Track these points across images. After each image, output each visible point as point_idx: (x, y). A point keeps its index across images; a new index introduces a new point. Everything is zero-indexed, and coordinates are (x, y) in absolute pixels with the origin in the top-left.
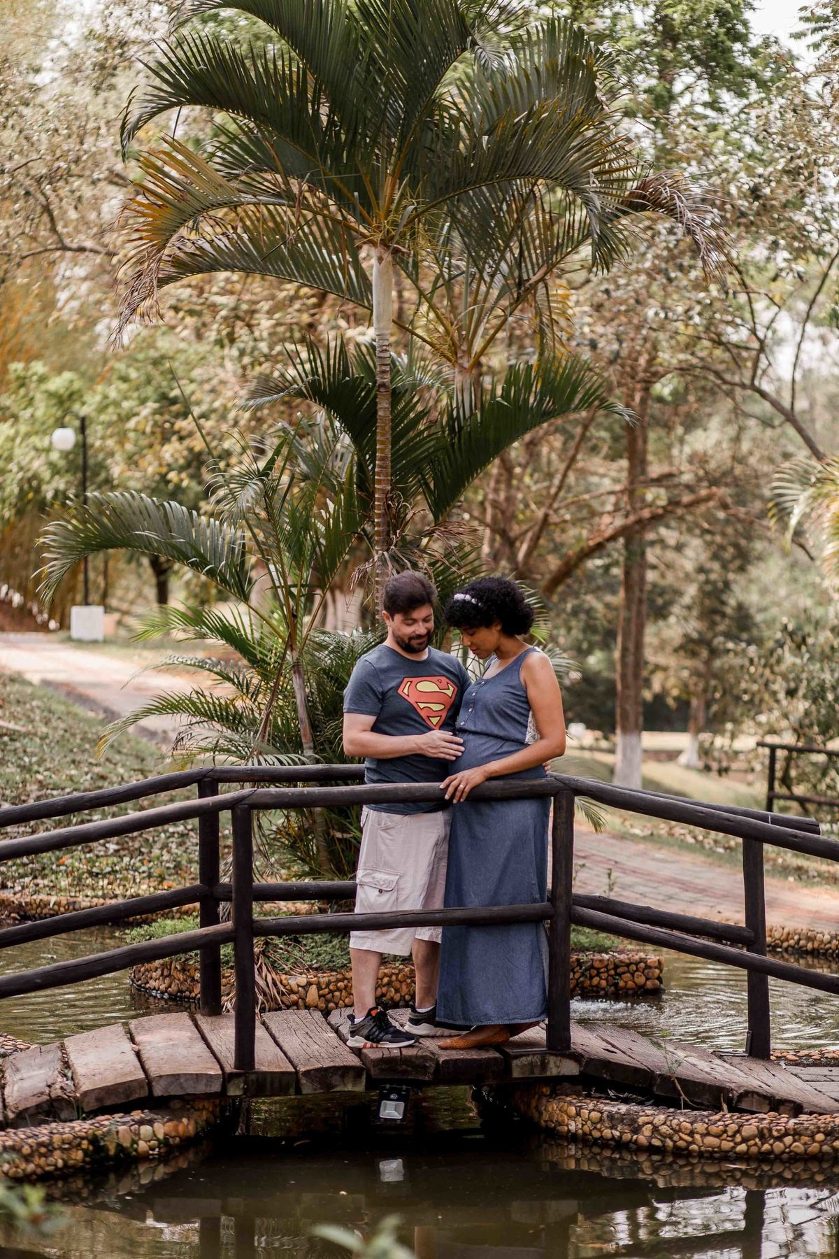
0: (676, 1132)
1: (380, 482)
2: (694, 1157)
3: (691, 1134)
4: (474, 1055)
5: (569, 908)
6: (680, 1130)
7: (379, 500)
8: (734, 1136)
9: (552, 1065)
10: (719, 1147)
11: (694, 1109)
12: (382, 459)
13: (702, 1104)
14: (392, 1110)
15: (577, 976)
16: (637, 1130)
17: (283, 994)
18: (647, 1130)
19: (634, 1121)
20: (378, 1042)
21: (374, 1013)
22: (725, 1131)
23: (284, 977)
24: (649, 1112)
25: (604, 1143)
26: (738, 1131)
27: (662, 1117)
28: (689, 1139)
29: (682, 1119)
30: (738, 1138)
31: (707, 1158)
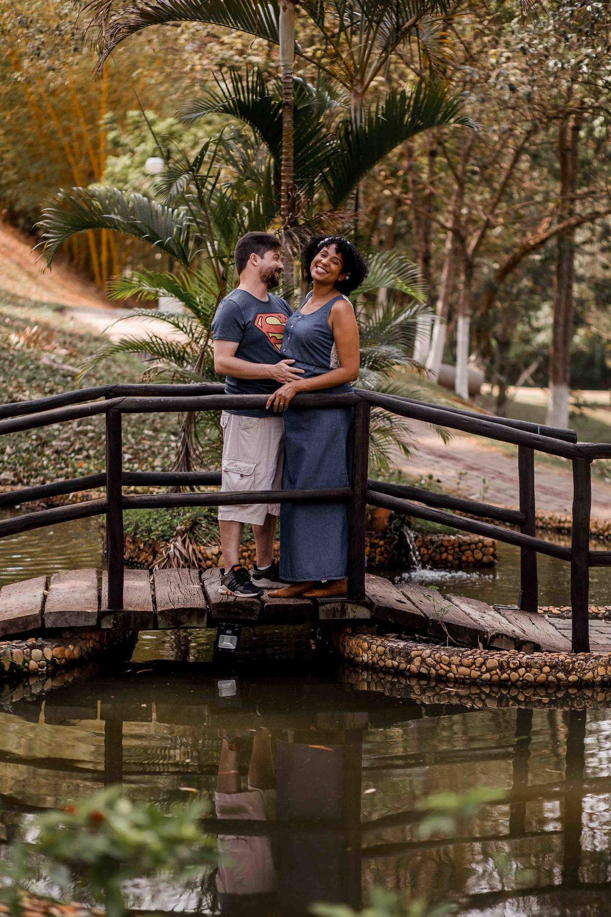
0: (438, 663)
1: (285, 177)
2: (451, 682)
3: (449, 664)
4: (291, 602)
5: (364, 492)
6: (441, 662)
7: (284, 191)
8: (480, 667)
9: (349, 610)
10: (470, 675)
11: (455, 646)
12: (287, 160)
13: (463, 643)
14: (228, 643)
15: (430, 551)
16: (410, 661)
17: (200, 560)
18: (417, 661)
19: (408, 654)
20: (234, 591)
21: (236, 569)
22: (474, 663)
23: (202, 547)
24: (419, 648)
25: (386, 670)
26: (484, 663)
27: (428, 651)
28: (447, 668)
29: (443, 653)
30: (484, 669)
31: (460, 684)
